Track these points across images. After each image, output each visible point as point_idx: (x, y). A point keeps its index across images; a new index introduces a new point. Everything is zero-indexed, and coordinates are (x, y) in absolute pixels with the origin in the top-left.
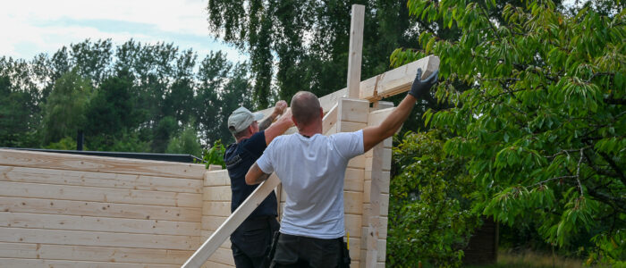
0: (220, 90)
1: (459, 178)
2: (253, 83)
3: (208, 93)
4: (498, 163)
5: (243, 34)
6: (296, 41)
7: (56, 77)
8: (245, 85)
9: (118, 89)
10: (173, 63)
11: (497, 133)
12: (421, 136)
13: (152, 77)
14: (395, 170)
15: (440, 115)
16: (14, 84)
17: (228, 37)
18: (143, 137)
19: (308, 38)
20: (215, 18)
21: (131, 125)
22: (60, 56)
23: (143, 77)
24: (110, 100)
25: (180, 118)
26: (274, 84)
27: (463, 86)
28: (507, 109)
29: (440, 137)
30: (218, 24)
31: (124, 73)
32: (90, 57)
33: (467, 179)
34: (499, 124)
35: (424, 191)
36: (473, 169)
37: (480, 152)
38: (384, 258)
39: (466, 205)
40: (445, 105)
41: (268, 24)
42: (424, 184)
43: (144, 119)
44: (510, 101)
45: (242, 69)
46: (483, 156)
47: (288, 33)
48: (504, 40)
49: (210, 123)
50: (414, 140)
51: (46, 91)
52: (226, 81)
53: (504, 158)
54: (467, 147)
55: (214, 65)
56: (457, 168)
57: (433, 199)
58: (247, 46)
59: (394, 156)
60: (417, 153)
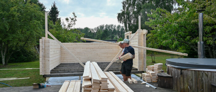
0: (120, 30)
1: (156, 40)
2: (125, 29)
3: (118, 31)
4: (162, 37)
5: (123, 22)
6: (131, 22)
7: (97, 30)
8: (124, 29)
9: (106, 31)
10: (113, 27)
11: (162, 33)
12: (150, 34)
13: (110, 29)
14: (147, 39)
15: (153, 31)
16: (92, 32)
17: (121, 23)
18: (110, 38)
19: (132, 21)
20: (119, 20)
21: (108, 36)
22: (98, 28)
23: (109, 29)
24: (105, 33)
25: (114, 34)
26: (128, 29)
27: (156, 26)
28: (163, 29)
29: (153, 34)
30: (119, 21)
31: (106, 29)
32: (102, 27)
33: (157, 40)
34: (162, 31)
35: (151, 42)
36: (158, 38)
37: (159, 36)
38: (146, 52)
39: (158, 44)
40: (154, 29)
41: (126, 20)
42: (151, 41)
43: (110, 35)
44: (164, 28)
45: (123, 27)
46: (160, 36)
47: (129, 21)
48: (162, 19)
49: (119, 35)
50: (149, 35)
51: (96, 32)
52: (120, 29)
53: (163, 36)
54: (157, 35)
55: (119, 27)
56: (156, 38)
57: (152, 43)
58: (124, 24)
59: (146, 37)
60: (150, 37)
